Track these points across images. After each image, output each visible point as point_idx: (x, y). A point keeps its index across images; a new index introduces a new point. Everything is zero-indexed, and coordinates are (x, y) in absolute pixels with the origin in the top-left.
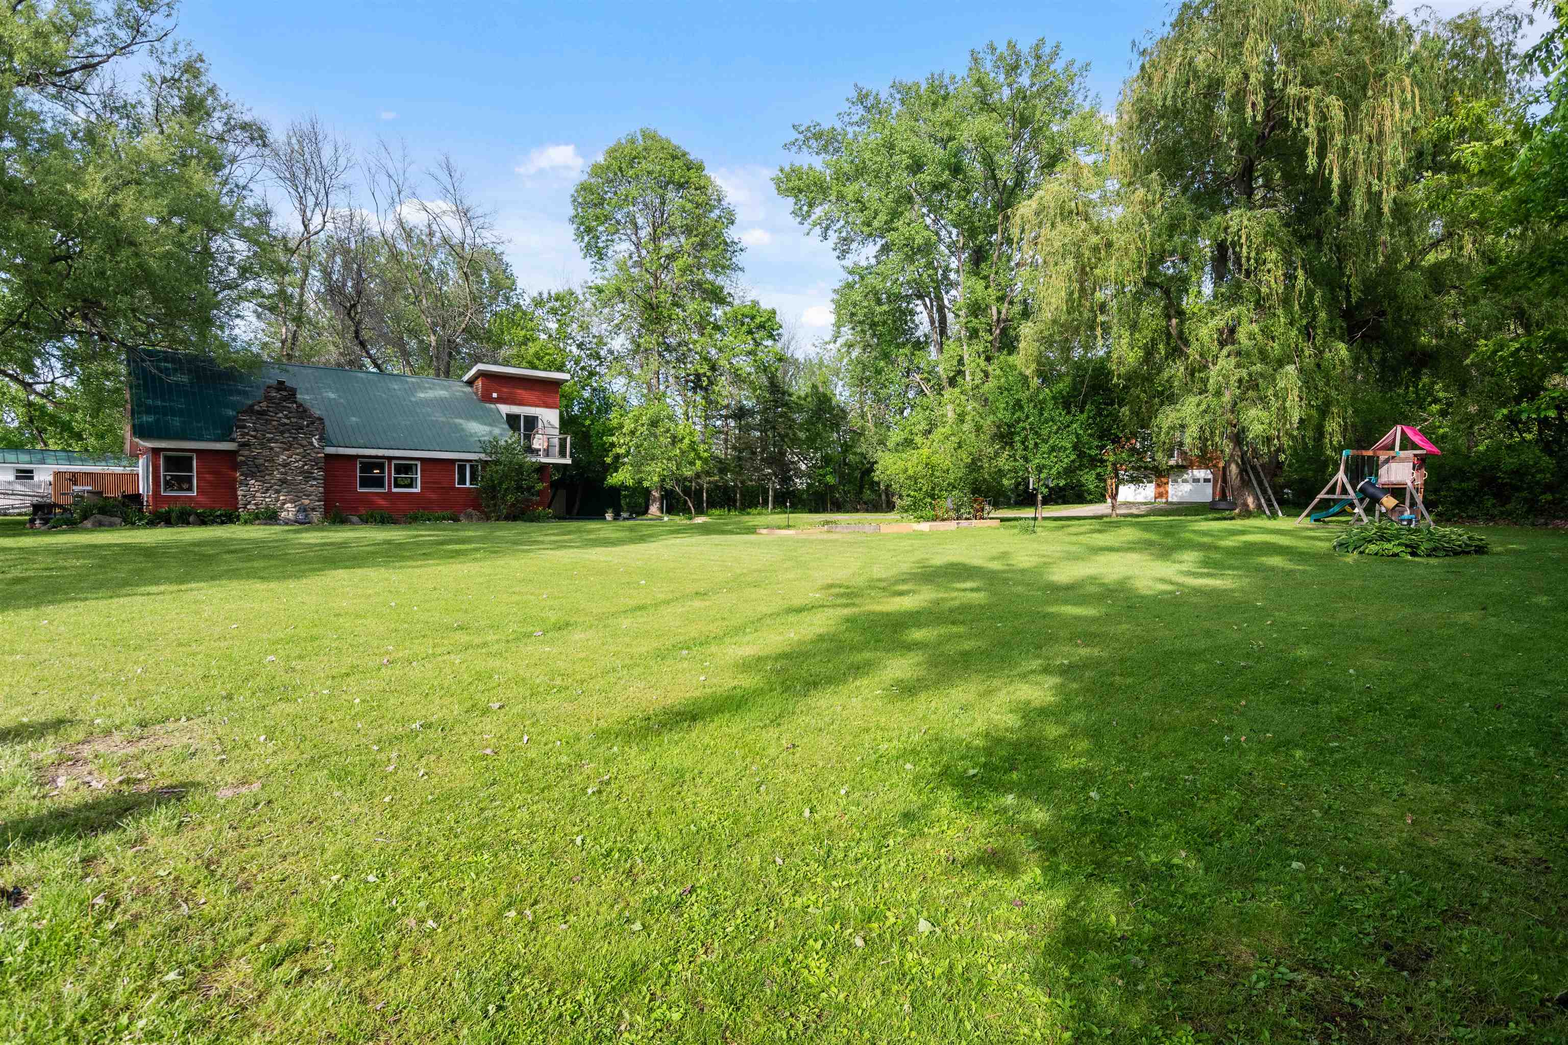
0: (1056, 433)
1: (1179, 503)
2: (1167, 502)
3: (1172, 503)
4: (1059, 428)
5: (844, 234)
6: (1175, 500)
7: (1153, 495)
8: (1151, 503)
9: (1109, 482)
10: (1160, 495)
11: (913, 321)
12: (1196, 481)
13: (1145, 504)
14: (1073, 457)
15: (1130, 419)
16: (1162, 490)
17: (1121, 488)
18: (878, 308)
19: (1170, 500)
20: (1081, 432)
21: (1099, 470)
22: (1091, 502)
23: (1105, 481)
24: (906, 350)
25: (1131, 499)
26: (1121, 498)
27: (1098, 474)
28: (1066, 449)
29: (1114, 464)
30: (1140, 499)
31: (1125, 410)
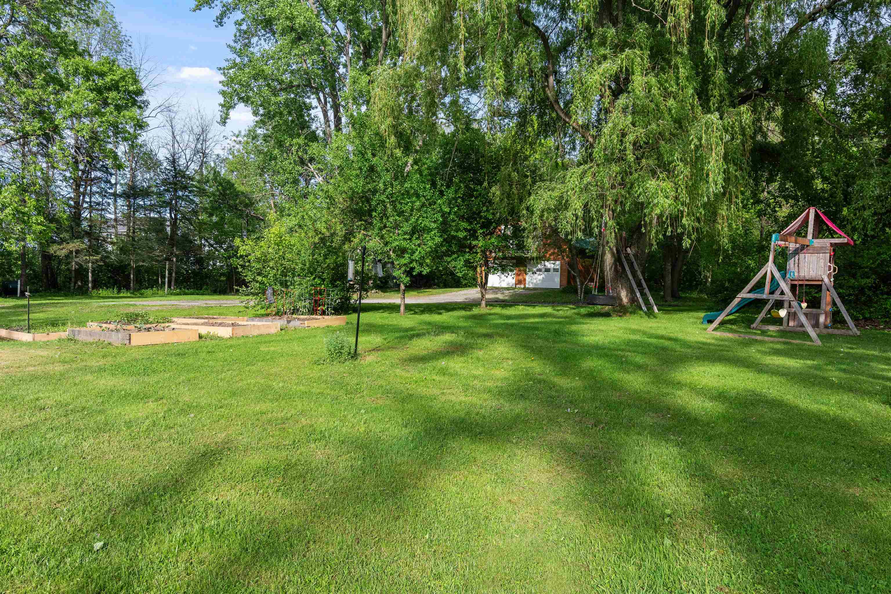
0: (419, 210)
1: (535, 289)
2: (524, 288)
3: (529, 289)
4: (423, 205)
5: (244, 27)
6: (531, 286)
7: (514, 281)
8: (514, 289)
9: (478, 270)
10: (519, 282)
11: (309, 115)
12: (547, 270)
13: (508, 289)
14: (438, 240)
15: (501, 200)
16: (521, 277)
17: (490, 277)
18: (273, 98)
19: (527, 286)
20: (447, 210)
21: (467, 256)
22: (466, 286)
23: (475, 268)
24: (301, 141)
25: (497, 285)
26: (489, 284)
27: (467, 262)
28: (429, 230)
29: (484, 252)
30: (504, 285)
31: (496, 190)
